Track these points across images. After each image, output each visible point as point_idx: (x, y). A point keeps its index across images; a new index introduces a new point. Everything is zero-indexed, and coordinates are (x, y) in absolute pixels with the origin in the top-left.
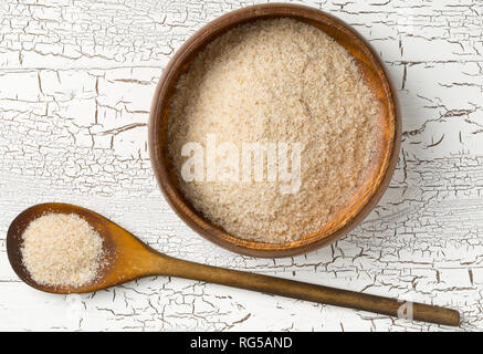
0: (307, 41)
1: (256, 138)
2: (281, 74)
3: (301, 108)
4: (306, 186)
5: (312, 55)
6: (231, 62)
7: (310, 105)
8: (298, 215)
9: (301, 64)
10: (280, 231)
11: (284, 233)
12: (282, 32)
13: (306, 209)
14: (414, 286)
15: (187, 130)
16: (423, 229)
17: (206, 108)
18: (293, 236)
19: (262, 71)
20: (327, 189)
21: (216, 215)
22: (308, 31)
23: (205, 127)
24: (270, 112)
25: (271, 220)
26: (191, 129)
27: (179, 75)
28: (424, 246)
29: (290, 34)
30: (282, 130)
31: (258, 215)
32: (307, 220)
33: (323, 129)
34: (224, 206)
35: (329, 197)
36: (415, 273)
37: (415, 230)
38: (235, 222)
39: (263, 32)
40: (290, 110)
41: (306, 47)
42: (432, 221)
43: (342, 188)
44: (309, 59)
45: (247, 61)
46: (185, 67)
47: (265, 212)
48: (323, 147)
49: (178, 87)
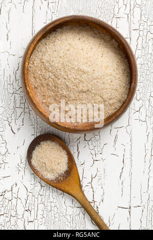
0: (113, 103)
1: (79, 64)
2: (103, 86)
3: (85, 89)
4: (50, 79)
5: (107, 103)
6: (116, 66)
7: (85, 94)
8: (39, 72)
9: (104, 97)
10: (35, 62)
11: (34, 63)
12: (121, 93)
13: (41, 76)
14: (26, 210)
15: (94, 37)
16: (53, 215)
17: (100, 48)
18: (30, 67)
19: (107, 78)
20: (46, 89)
21: (52, 37)
22: (118, 105)
23: (92, 45)
24: (88, 75)
25: (41, 59)
26: (93, 39)
27: (118, 43)
28: (45, 216)
29: (119, 97)
30: (78, 77)
31: (45, 54)
32: (36, 75)
33: (72, 96)
34: (54, 41)
35: (42, 88)
36: (33, 211)
37: (52, 211)
38: (46, 44)
39: (124, 85)
40: (86, 83)
41: (111, 102)
42: (57, 219)
43: (44, 96)
44: (105, 101)
45: (114, 73)
46: (121, 47)
47: (46, 58)
48: (65, 93)
49: (113, 40)
